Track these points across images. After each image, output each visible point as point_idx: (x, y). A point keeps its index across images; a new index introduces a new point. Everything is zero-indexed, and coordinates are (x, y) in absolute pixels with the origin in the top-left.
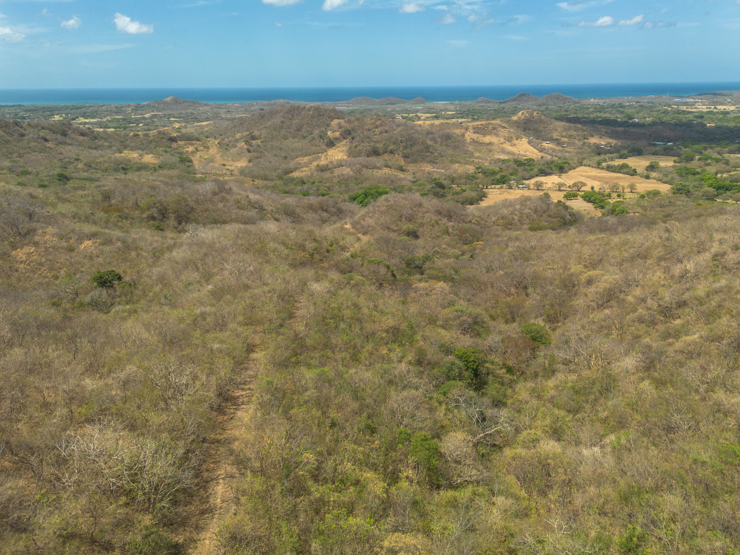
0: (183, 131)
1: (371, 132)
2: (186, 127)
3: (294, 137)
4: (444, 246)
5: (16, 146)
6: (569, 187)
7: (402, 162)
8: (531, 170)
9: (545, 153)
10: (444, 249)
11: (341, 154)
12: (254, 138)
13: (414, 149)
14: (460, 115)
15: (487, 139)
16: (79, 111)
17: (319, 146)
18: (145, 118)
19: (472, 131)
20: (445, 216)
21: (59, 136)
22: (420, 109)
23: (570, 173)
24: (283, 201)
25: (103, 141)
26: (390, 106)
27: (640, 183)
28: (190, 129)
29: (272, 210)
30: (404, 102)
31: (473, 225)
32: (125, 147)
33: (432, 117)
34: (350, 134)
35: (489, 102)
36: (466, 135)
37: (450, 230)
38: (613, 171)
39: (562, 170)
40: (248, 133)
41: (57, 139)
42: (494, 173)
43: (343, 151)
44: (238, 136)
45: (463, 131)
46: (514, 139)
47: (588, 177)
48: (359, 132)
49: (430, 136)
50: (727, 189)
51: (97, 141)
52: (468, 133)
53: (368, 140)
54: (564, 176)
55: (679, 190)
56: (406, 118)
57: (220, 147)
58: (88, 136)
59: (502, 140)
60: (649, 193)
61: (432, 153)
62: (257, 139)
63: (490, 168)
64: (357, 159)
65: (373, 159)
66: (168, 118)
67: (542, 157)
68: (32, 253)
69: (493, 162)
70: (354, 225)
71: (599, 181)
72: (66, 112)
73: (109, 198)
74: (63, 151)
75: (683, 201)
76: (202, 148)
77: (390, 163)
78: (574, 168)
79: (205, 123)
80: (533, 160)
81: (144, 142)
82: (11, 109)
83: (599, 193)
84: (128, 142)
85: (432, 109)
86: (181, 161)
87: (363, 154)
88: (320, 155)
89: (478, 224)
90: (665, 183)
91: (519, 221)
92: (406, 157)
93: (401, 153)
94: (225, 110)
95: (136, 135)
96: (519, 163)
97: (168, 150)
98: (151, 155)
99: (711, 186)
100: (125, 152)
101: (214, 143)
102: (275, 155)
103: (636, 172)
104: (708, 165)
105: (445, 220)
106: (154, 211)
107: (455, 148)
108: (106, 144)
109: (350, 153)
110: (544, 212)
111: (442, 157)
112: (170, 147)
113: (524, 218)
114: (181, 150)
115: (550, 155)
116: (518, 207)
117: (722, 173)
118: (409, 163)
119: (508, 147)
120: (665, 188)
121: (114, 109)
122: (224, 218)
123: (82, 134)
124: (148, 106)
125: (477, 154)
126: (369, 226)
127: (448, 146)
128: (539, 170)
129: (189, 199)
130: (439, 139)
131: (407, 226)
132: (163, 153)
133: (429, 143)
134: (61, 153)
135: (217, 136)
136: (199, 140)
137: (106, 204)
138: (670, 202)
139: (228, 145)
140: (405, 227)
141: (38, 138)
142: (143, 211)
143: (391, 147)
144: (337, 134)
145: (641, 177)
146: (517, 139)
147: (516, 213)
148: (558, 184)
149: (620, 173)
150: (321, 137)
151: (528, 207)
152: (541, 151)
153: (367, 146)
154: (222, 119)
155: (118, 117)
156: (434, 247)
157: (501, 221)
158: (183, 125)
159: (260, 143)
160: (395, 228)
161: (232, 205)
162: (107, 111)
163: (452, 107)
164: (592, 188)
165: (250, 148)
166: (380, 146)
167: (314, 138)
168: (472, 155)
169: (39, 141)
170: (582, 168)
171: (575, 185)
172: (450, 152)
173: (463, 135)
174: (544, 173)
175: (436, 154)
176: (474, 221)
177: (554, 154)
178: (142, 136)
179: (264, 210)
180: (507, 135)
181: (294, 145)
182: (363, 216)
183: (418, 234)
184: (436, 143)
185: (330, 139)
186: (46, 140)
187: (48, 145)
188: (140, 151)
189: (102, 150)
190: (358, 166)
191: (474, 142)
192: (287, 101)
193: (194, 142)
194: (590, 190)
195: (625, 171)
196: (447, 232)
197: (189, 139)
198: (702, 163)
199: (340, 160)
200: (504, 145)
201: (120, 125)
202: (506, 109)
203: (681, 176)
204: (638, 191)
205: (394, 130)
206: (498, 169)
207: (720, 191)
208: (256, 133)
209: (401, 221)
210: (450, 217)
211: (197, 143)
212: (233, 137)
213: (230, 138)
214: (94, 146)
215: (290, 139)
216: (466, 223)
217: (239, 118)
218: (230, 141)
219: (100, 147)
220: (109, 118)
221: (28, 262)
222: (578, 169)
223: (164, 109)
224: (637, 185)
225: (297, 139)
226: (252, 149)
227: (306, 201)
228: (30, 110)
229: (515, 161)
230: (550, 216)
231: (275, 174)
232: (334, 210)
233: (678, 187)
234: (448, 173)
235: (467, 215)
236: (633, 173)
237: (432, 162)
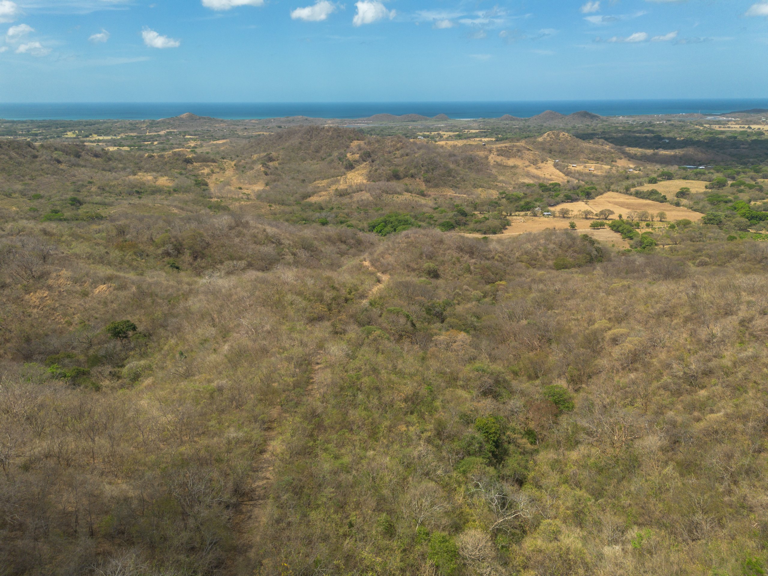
0: (199, 150)
1: (392, 154)
2: (201, 146)
3: (312, 159)
4: (465, 287)
5: (28, 168)
6: (596, 215)
7: (423, 187)
8: (557, 196)
9: (571, 177)
10: (467, 290)
11: (360, 178)
12: (271, 159)
13: (436, 173)
14: (484, 134)
15: (511, 162)
16: (92, 127)
17: (338, 168)
18: (159, 136)
19: (495, 153)
20: (467, 253)
21: (72, 158)
22: (442, 127)
23: (597, 198)
24: (301, 233)
25: (117, 162)
26: (412, 123)
27: (670, 210)
28: (205, 149)
29: (289, 244)
30: (426, 120)
31: (496, 262)
32: (140, 169)
33: (454, 135)
34: (370, 156)
35: (514, 120)
36: (490, 158)
37: (472, 267)
38: (642, 198)
39: (588, 195)
40: (265, 154)
41: (70, 161)
42: (518, 199)
43: (362, 175)
44: (255, 157)
45: (486, 153)
46: (540, 162)
47: (616, 203)
48: (379, 154)
49: (453, 158)
50: (761, 219)
51: (111, 162)
52: (492, 155)
53: (388, 163)
54: (591, 202)
55: (710, 220)
56: (428, 137)
57: (237, 169)
58: (102, 157)
59: (527, 163)
60: (679, 223)
61: (454, 177)
62: (274, 160)
63: (515, 193)
64: (377, 183)
65: (394, 184)
66: (184, 136)
67: (568, 182)
68: (46, 297)
69: (517, 186)
70: (373, 262)
71: (628, 208)
72: (80, 128)
73: (124, 232)
74: (77, 174)
75: (714, 233)
76: (218, 170)
77: (410, 188)
78: (602, 194)
79: (221, 142)
80: (559, 185)
81: (159, 163)
82: (24, 125)
83: (628, 223)
84: (142, 164)
85: (455, 126)
86: (196, 184)
87: (383, 178)
88: (339, 178)
89: (501, 260)
90: (696, 210)
91: (544, 256)
92: (427, 181)
93: (422, 178)
94: (242, 127)
95: (151, 157)
96: (544, 188)
97: (183, 172)
98: (166, 178)
99: (743, 215)
100: (140, 174)
101: (230, 164)
102: (293, 178)
103: (666, 199)
104: (741, 191)
105: (466, 257)
106: (169, 247)
107: (478, 171)
108: (121, 166)
109: (370, 177)
110: (570, 247)
111: (464, 181)
112: (185, 169)
113: (549, 253)
114: (196, 172)
115: (577, 179)
116: (542, 241)
117: (756, 200)
118: (430, 187)
119: (533, 170)
120: (696, 217)
121: (129, 126)
122: (241, 254)
123: (96, 156)
124: (163, 122)
125: (501, 178)
126: (388, 264)
127: (471, 169)
128: (565, 196)
129: (205, 234)
130: (461, 162)
131: (428, 265)
132: (178, 176)
133: (452, 166)
134: (74, 176)
135: (233, 156)
136: (215, 162)
137: (121, 239)
138: (701, 234)
139: (244, 167)
140: (426, 265)
141: (50, 160)
142: (158, 247)
143: (412, 171)
144: (357, 156)
145: (671, 204)
146: (542, 162)
147: (541, 248)
148: (585, 212)
149: (649, 199)
150: (340, 159)
151: (553, 241)
152: (567, 175)
153: (387, 170)
154: (239, 137)
155: (132, 134)
156: (455, 288)
157: (525, 256)
158: (199, 143)
159: (277, 165)
160: (416, 267)
161: (249, 240)
162: (122, 127)
163: (475, 125)
164: (620, 216)
165: (267, 170)
166: (401, 169)
167: (333, 160)
168: (495, 179)
169: (52, 162)
170: (610, 194)
171: (602, 213)
172: (473, 175)
173: (487, 158)
174: (570, 199)
175: (458, 179)
176: (496, 257)
177: (581, 178)
178: (157, 157)
179: (281, 244)
180: (532, 158)
181: (313, 167)
182: (382, 252)
183: (439, 273)
184: (458, 166)
185: (349, 161)
186: (59, 162)
187: (62, 166)
188: (154, 173)
189: (115, 172)
190: (378, 191)
191: (498, 165)
192: (305, 117)
193: (209, 163)
194: (618, 219)
195: (654, 197)
196: (469, 271)
197: (205, 160)
198: (735, 190)
199: (360, 185)
200: (529, 169)
201: (135, 143)
202: (531, 128)
203: (713, 204)
204: (668, 220)
205: (415, 153)
206: (522, 195)
207: (754, 221)
208: (274, 154)
209: (421, 258)
210: (471, 254)
211: (213, 164)
212: (250, 158)
213: (247, 160)
214: (107, 168)
215: (309, 161)
216: (488, 259)
217: (256, 136)
218: (247, 163)
219: (113, 168)
220: (123, 135)
221: (41, 307)
222: (606, 195)
223: (179, 126)
224: (667, 213)
225: (315, 161)
226: (269, 172)
227: (324, 232)
228: (43, 127)
229: (541, 186)
230: (575, 252)
231: (292, 199)
232: (352, 241)
233: (709, 217)
234: (471, 199)
235: (490, 251)
236: (663, 200)
237: (455, 187)
